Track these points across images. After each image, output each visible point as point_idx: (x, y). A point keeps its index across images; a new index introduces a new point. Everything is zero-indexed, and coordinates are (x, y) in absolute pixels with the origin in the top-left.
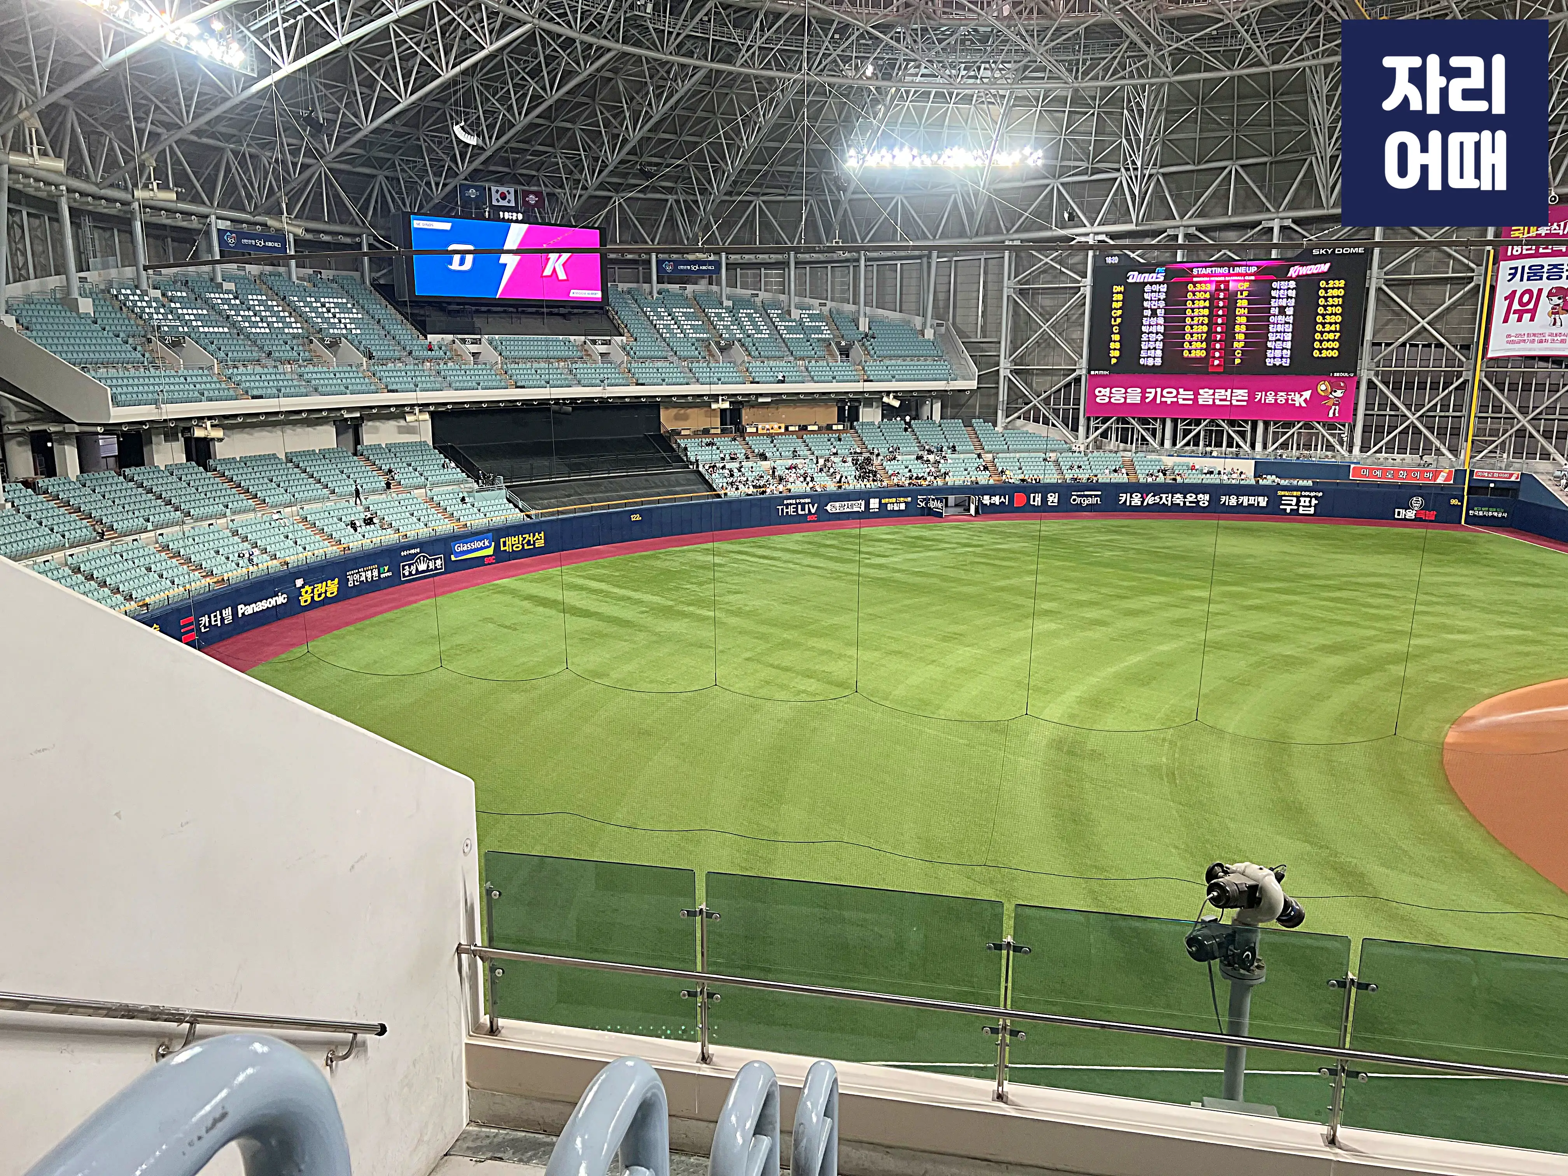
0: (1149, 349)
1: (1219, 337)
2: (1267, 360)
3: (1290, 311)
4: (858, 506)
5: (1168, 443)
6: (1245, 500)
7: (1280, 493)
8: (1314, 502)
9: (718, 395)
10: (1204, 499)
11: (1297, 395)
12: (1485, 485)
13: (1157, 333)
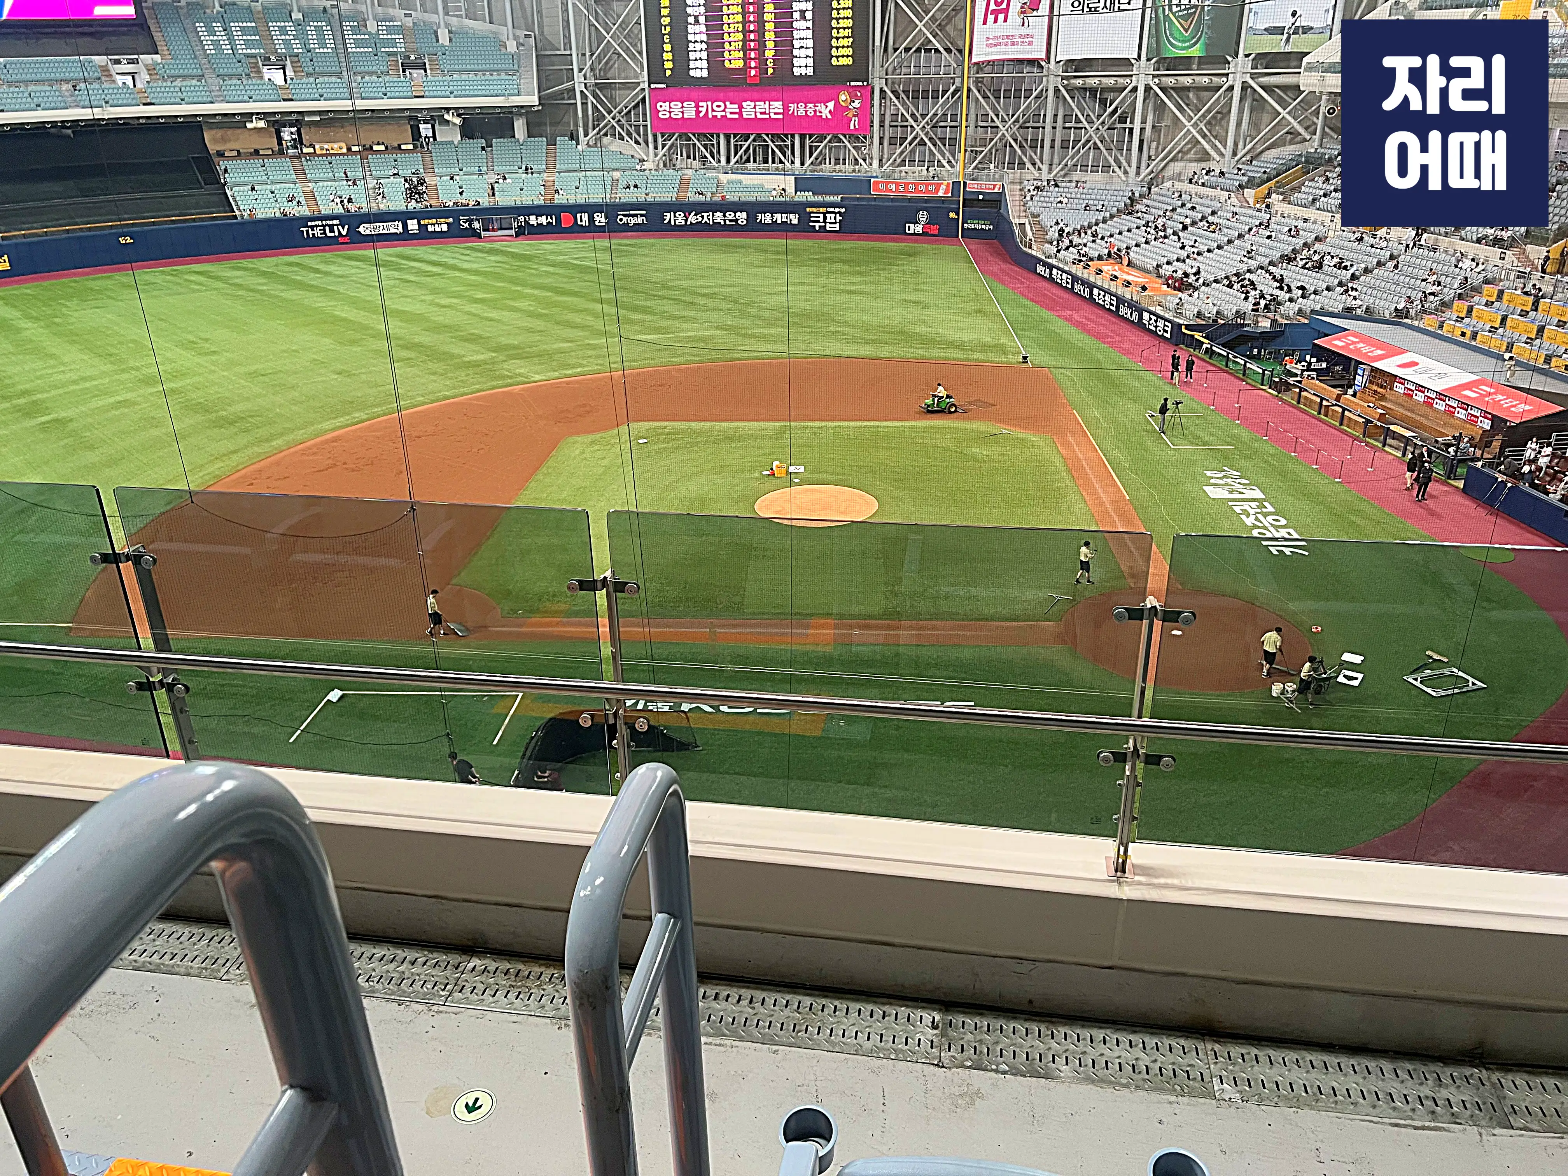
0: (696, 60)
1: (752, 44)
2: (795, 69)
3: (809, 15)
4: (396, 228)
5: (723, 160)
6: (779, 218)
7: (808, 209)
8: (839, 218)
9: (252, 114)
10: (742, 216)
11: (824, 107)
12: (973, 197)
13: (701, 42)
